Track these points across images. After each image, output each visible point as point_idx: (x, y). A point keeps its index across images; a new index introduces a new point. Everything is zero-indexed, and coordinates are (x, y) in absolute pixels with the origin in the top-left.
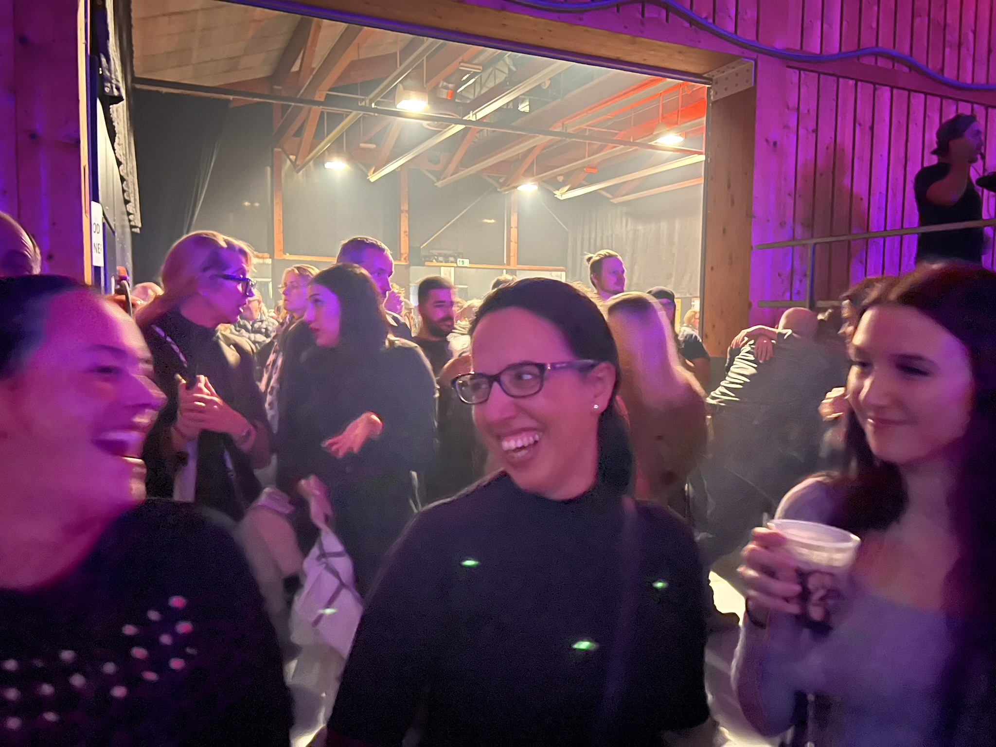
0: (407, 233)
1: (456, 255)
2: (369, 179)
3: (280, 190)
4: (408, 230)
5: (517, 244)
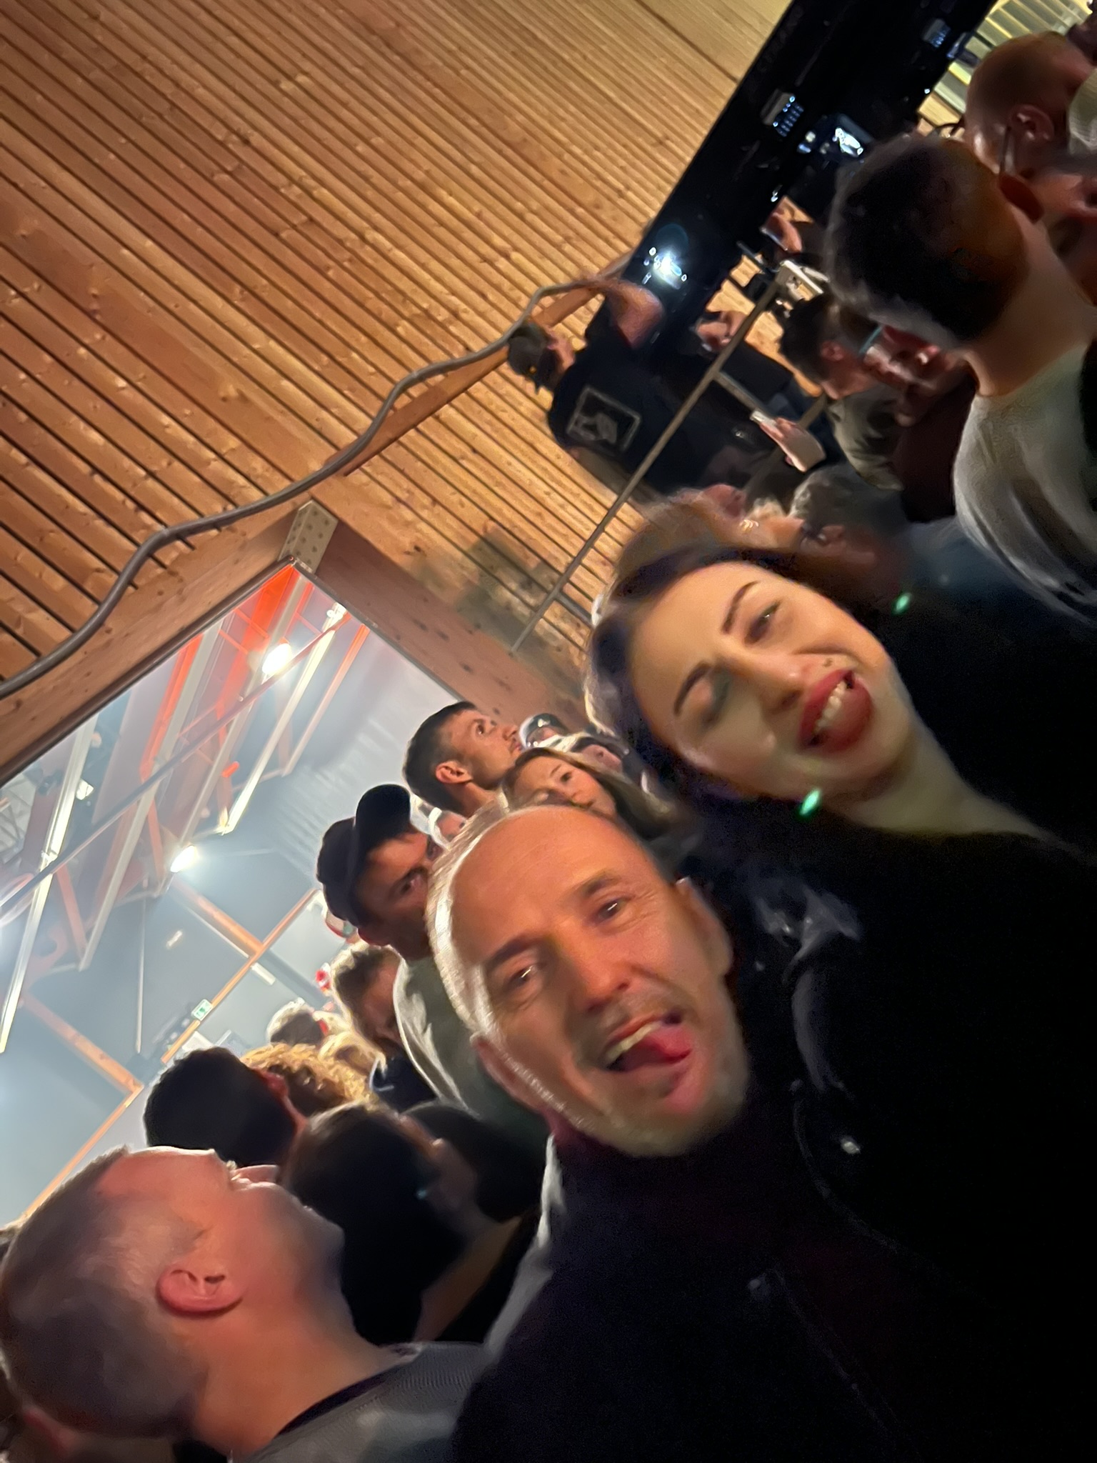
1: (186, 1012)
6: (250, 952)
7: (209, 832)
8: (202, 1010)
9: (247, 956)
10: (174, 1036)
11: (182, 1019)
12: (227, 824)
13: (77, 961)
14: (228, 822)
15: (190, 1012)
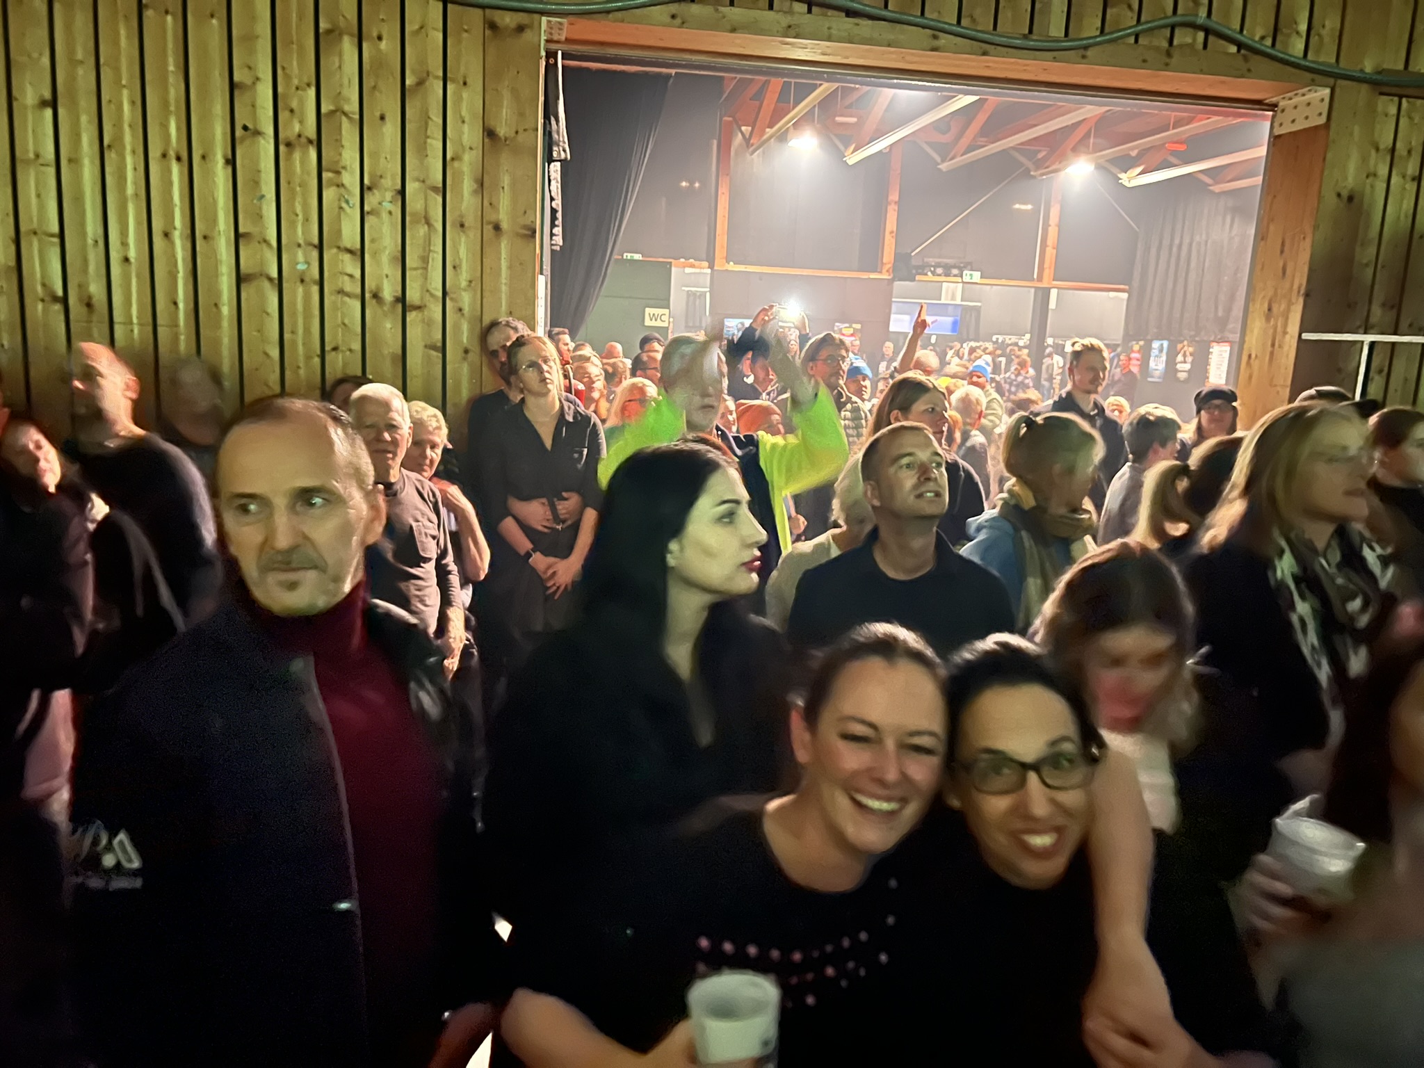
0: (894, 235)
1: (962, 265)
2: (845, 161)
3: (727, 175)
4: (895, 229)
5: (1055, 251)
6: (1040, 279)
7: (1114, 170)
8: (971, 275)
9: (1035, 276)
10: (939, 271)
11: (955, 267)
12: (1130, 179)
13: (943, 161)
14: (1133, 179)
15: (965, 267)
